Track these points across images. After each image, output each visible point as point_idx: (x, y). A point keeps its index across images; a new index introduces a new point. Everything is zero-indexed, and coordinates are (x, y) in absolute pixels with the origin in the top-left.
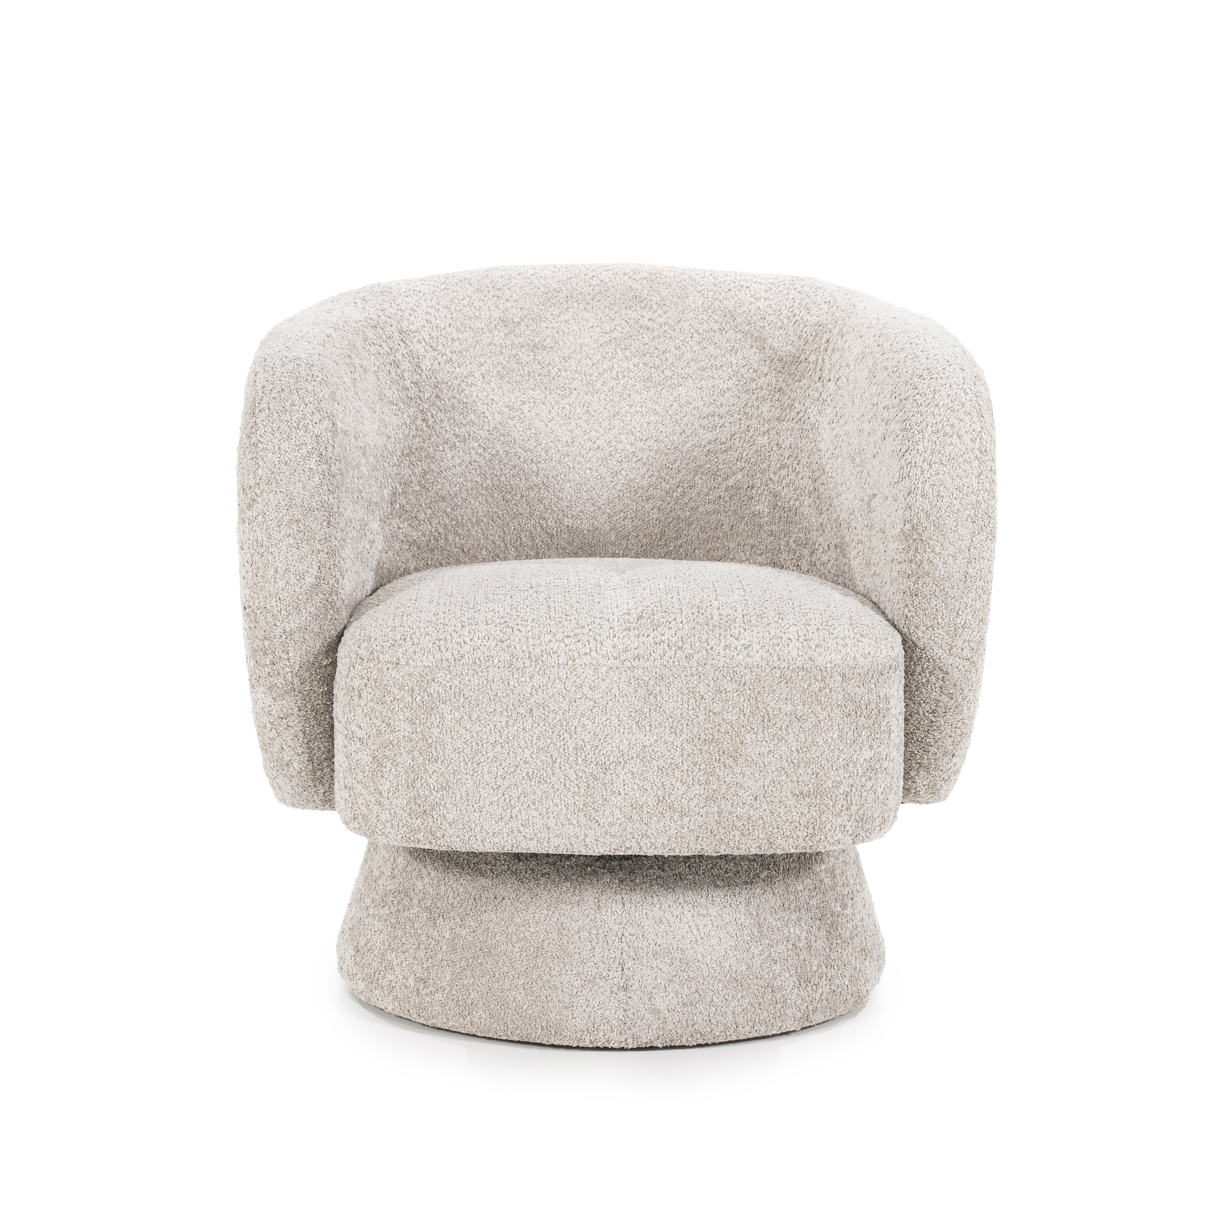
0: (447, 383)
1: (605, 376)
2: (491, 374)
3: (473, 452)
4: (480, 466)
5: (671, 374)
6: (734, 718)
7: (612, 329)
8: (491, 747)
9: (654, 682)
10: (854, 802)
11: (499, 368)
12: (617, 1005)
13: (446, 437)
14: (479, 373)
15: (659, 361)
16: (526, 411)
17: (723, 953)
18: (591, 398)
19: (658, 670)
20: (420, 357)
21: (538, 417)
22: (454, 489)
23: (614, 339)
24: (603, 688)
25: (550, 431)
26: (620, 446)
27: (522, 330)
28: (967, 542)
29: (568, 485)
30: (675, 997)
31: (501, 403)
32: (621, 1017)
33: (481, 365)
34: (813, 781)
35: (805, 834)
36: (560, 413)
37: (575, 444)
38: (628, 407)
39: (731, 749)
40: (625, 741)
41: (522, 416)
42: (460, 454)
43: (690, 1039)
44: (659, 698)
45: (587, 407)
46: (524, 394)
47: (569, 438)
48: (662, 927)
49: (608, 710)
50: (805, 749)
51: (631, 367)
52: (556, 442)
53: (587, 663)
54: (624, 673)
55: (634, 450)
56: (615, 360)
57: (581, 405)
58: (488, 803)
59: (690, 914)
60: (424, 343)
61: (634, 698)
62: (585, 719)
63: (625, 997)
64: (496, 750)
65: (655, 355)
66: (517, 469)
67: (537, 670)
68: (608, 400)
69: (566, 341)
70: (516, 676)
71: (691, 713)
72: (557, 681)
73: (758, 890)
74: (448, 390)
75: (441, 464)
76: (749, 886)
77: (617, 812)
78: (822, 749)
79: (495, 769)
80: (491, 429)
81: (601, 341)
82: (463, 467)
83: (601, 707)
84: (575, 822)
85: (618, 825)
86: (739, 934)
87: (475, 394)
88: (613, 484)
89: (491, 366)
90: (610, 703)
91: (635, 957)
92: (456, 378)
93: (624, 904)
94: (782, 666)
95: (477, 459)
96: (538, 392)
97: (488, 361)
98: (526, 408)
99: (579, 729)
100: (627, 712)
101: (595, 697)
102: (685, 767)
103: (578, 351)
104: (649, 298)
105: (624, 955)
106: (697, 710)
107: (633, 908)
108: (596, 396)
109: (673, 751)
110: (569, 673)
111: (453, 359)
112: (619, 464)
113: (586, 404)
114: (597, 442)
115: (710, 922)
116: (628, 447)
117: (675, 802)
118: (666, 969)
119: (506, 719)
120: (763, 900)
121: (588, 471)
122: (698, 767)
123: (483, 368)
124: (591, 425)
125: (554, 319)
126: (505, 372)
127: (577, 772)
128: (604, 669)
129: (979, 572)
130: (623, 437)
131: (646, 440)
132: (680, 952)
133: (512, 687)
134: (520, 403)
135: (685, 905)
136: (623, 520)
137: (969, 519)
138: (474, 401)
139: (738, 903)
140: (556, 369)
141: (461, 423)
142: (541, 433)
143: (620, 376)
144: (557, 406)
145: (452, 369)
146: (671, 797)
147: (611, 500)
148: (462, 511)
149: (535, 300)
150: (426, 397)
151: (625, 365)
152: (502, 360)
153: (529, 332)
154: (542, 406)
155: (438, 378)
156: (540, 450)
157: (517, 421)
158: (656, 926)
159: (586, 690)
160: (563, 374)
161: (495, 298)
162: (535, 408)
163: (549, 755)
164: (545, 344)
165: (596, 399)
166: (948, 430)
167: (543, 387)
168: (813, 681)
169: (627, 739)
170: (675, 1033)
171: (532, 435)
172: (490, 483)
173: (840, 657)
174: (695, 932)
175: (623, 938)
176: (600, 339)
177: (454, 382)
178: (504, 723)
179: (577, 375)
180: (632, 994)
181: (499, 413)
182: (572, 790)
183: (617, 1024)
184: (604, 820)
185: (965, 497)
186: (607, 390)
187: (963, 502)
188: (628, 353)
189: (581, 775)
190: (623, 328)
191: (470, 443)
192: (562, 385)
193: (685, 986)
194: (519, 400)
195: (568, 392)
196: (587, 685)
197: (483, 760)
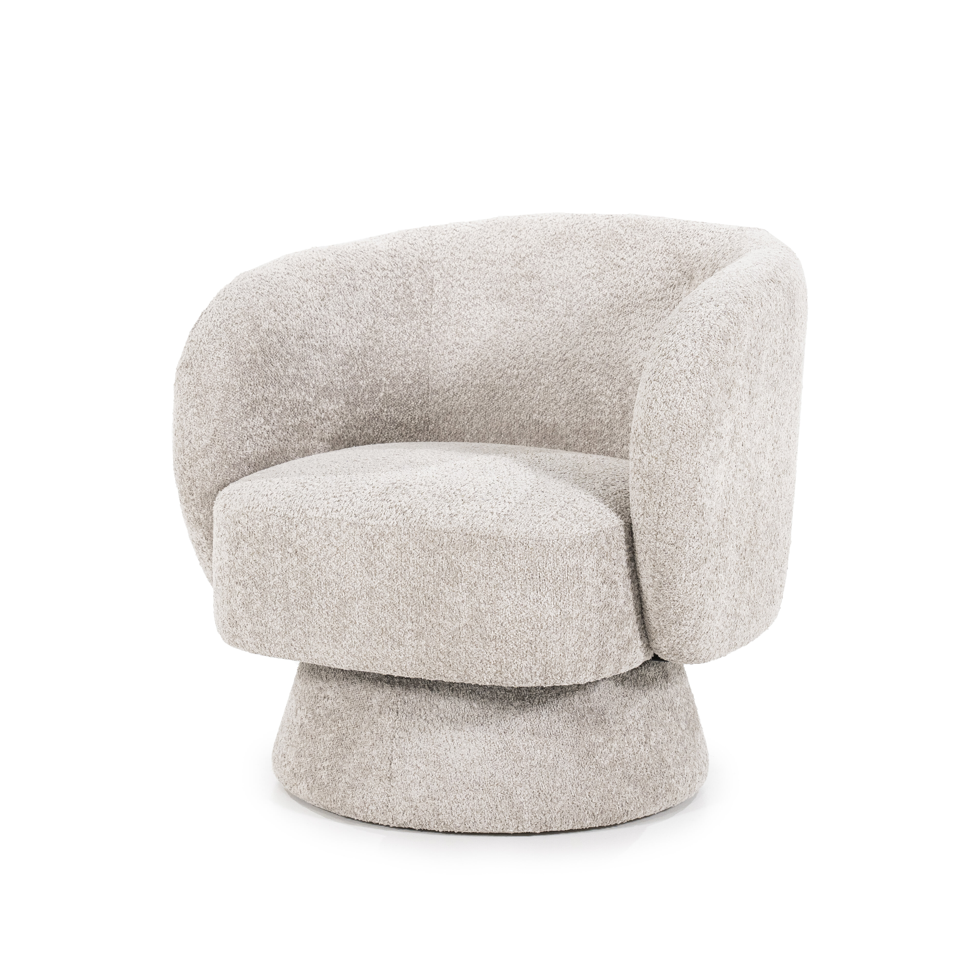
0: (456, 302)
1: (581, 302)
2: (494, 297)
3: (468, 357)
4: (472, 369)
5: (627, 303)
6: (435, 572)
7: (593, 265)
8: (271, 577)
9: (378, 537)
10: (538, 650)
11: (501, 292)
12: (383, 791)
13: (447, 344)
14: (484, 296)
15: (621, 292)
16: (516, 328)
17: (470, 761)
18: (567, 319)
19: (381, 528)
20: (435, 282)
21: (525, 332)
22: (448, 385)
23: (592, 273)
24: (344, 538)
25: (533, 344)
26: (582, 359)
27: (525, 264)
28: (666, 447)
29: (539, 387)
30: (426, 791)
31: (498, 320)
32: (384, 801)
33: (488, 290)
34: (498, 628)
35: (495, 671)
36: (542, 330)
37: (550, 355)
38: (593, 328)
39: (434, 596)
40: (358, 582)
41: (513, 331)
42: (457, 359)
43: (436, 826)
44: (381, 550)
45: (564, 326)
46: (517, 314)
47: (546, 351)
48: (425, 734)
49: (347, 556)
50: (491, 602)
51: (601, 296)
52: (536, 353)
53: (334, 518)
54: (358, 528)
55: (592, 362)
56: (590, 290)
57: (559, 324)
58: (270, 620)
59: (448, 728)
60: (441, 271)
61: (364, 548)
62: (331, 561)
63: (390, 786)
64: (275, 580)
65: (619, 288)
66: (502, 373)
67: (301, 520)
68: (580, 322)
69: (557, 273)
70: (287, 524)
71: (403, 564)
72: (313, 530)
73: (509, 715)
74: (456, 309)
75: (439, 365)
76: (501, 711)
77: (354, 637)
78: (506, 603)
79: (274, 594)
80: (486, 340)
81: (584, 274)
82: (458, 369)
83: (342, 553)
84: (326, 642)
85: (355, 647)
86: (486, 747)
87: (478, 312)
88: (573, 389)
89: (495, 291)
90: (348, 551)
91: (401, 755)
92: (465, 299)
93: (397, 713)
94: (473, 533)
95: (471, 363)
96: (528, 313)
97: (493, 286)
98: (517, 325)
99: (328, 569)
100: (359, 559)
101: (338, 545)
102: (401, 608)
103: (565, 281)
104: (627, 241)
105: (393, 752)
106: (408, 562)
107: (404, 718)
108: (571, 318)
109: (392, 593)
110: (321, 524)
111: (465, 285)
112: (579, 373)
113: (563, 325)
114: (566, 355)
115: (463, 736)
116: (588, 360)
117: (394, 634)
118: (423, 767)
119: (281, 556)
120: (513, 723)
121: (556, 378)
122: (410, 607)
123: (489, 292)
124: (564, 341)
125: (552, 256)
126: (505, 296)
127: (327, 603)
128: (345, 524)
129: (677, 472)
130: (586, 352)
131: (601, 355)
132: (436, 756)
133: (284, 532)
134: (512, 321)
135: (445, 720)
136: (577, 418)
137: (670, 428)
138: (477, 318)
139: (490, 723)
140: (545, 295)
141: (462, 334)
142: (525, 345)
143: (592, 303)
144: (541, 325)
145: (463, 292)
146: (392, 629)
147: (570, 401)
148: (453, 402)
149: (542, 241)
150: (433, 313)
151: (596, 294)
152: (505, 287)
153: (530, 266)
154: (530, 324)
155: (449, 298)
156: (522, 359)
157: (508, 335)
158: (420, 733)
159: (332, 538)
160: (550, 299)
161: (513, 238)
162: (524, 325)
163: (308, 587)
164: (540, 275)
165: (571, 321)
166: (672, 353)
167: (533, 309)
168: (498, 548)
169: (360, 580)
170: (424, 820)
171: (519, 346)
172: (479, 382)
173: (524, 530)
174: (450, 742)
175: (394, 739)
176: (583, 273)
177: (462, 302)
178: (279, 559)
179: (561, 301)
180: (394, 785)
181: (495, 327)
182: (324, 616)
183: (381, 806)
184: (345, 642)
185: (669, 410)
186: (580, 314)
187: (667, 414)
188: (600, 285)
189: (329, 605)
190: (601, 265)
191: (467, 350)
192: (547, 308)
193: (435, 784)
194: (512, 318)
195: (551, 314)
196: (333, 535)
197: (267, 587)
